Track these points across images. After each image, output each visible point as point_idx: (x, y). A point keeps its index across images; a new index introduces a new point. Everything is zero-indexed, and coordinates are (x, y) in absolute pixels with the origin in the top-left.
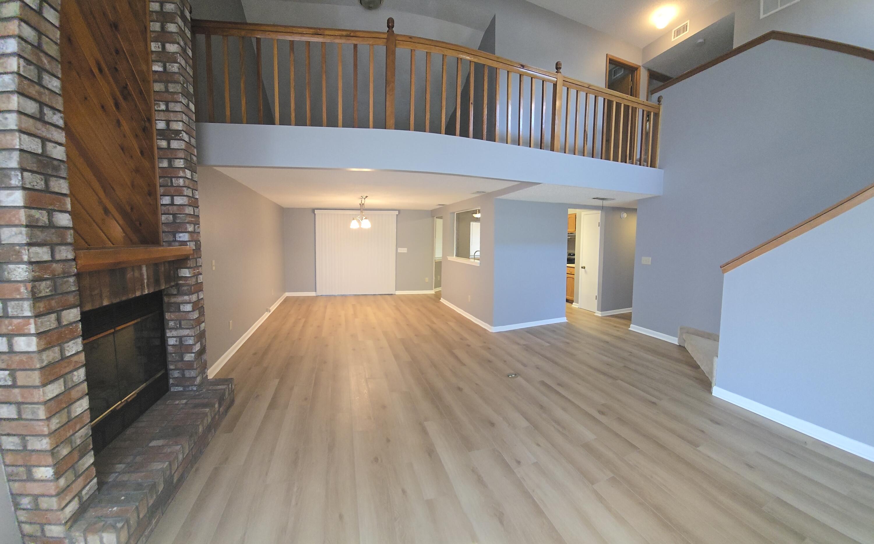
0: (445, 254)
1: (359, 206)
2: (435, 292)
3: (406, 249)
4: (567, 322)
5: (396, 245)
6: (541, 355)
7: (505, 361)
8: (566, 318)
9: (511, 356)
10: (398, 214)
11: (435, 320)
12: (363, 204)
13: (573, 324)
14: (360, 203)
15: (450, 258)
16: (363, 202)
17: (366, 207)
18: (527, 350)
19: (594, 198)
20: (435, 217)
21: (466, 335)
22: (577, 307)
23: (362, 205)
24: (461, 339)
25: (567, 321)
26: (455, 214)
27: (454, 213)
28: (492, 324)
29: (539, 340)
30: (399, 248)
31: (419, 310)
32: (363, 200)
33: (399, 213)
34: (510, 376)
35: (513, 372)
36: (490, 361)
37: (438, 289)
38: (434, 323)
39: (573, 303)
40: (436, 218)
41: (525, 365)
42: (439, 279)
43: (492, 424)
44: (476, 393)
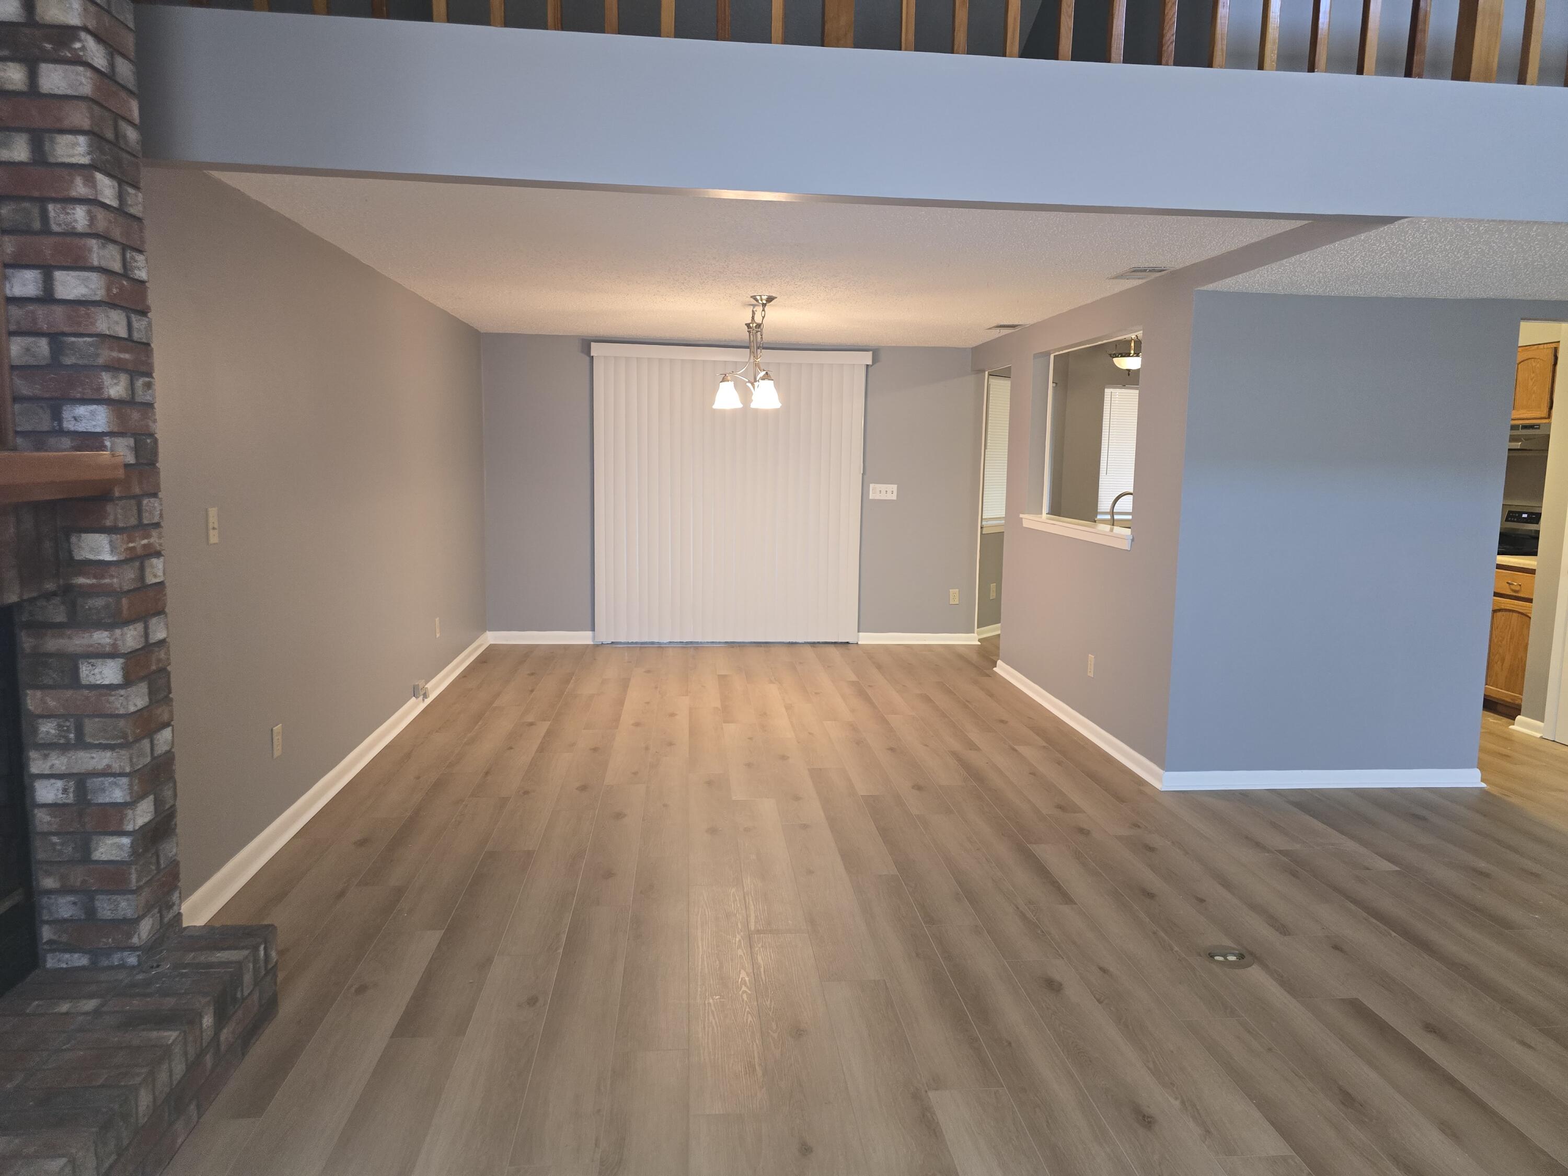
0: (1014, 505)
1: (744, 334)
2: (979, 641)
3: (894, 487)
4: (1481, 788)
5: (863, 474)
6: (1356, 902)
7: (1202, 901)
8: (1477, 773)
9: (1227, 884)
10: (870, 363)
11: (975, 735)
12: (759, 326)
13: (1514, 800)
14: (749, 321)
15: (1029, 521)
16: (758, 319)
17: (768, 336)
18: (1294, 874)
20: (987, 373)
21: (1077, 798)
22: (1539, 735)
23: (754, 328)
24: (1060, 807)
25: (1483, 785)
26: (1052, 356)
27: (1049, 354)
28: (1165, 765)
29: (1350, 845)
30: (872, 486)
31: (927, 699)
32: (759, 309)
33: (875, 359)
34: (1217, 958)
35: (1227, 942)
36: (1151, 896)
37: (991, 631)
38: (972, 746)
39: (1519, 717)
40: (990, 374)
41: (1283, 930)
42: (993, 595)
43: (1146, 1121)
44: (1100, 1001)
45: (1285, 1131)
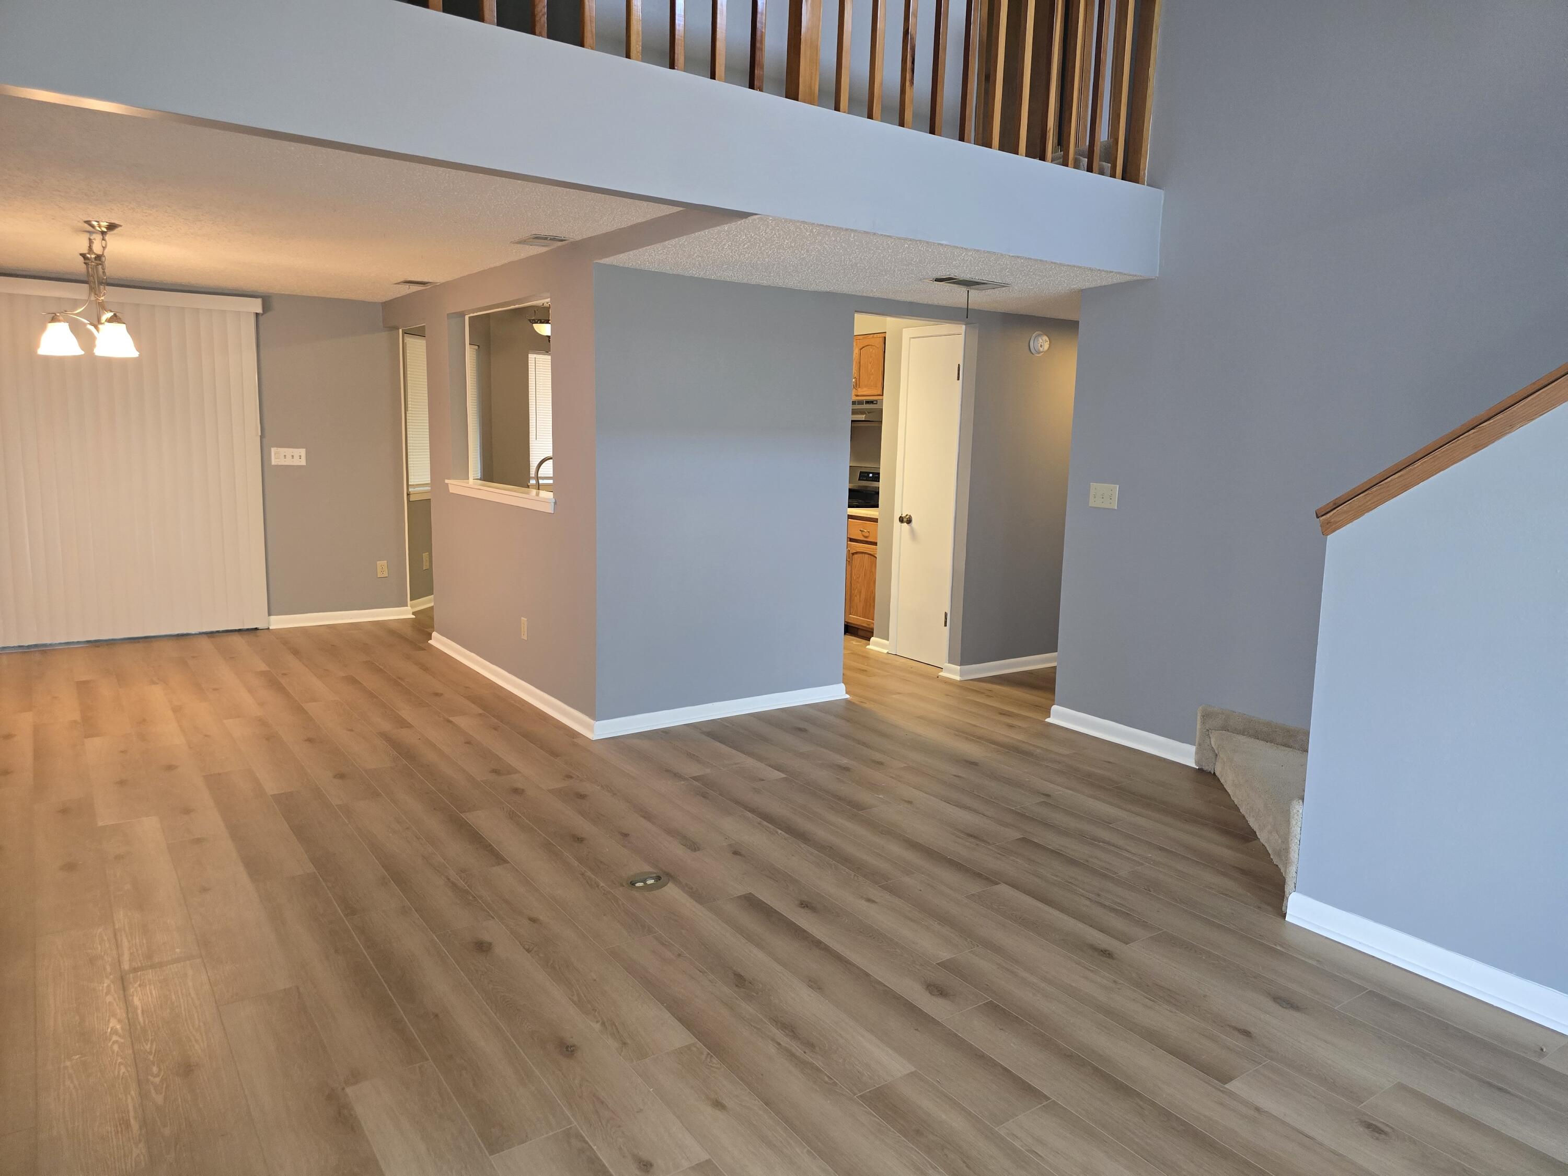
0: (438, 471)
1: (79, 266)
2: (413, 613)
3: (302, 452)
4: (846, 700)
5: (262, 437)
6: (752, 811)
7: (626, 835)
8: (842, 686)
9: (648, 816)
10: (260, 311)
11: (406, 712)
12: (99, 257)
13: (867, 705)
14: (85, 250)
15: (455, 486)
16: (97, 248)
17: (111, 269)
18: (704, 796)
19: (937, 280)
20: (401, 330)
21: (511, 759)
22: (886, 651)
23: (93, 260)
24: (495, 771)
25: (847, 696)
26: (467, 318)
27: (462, 315)
28: (598, 713)
29: (750, 762)
30: (273, 450)
31: (351, 680)
32: (97, 238)
33: (266, 306)
34: (638, 885)
35: (647, 868)
36: (580, 840)
37: (425, 603)
38: (403, 723)
39: (872, 639)
40: (405, 333)
41: (694, 846)
42: (426, 566)
43: (568, 1050)
44: (528, 951)
45: (688, 1022)
